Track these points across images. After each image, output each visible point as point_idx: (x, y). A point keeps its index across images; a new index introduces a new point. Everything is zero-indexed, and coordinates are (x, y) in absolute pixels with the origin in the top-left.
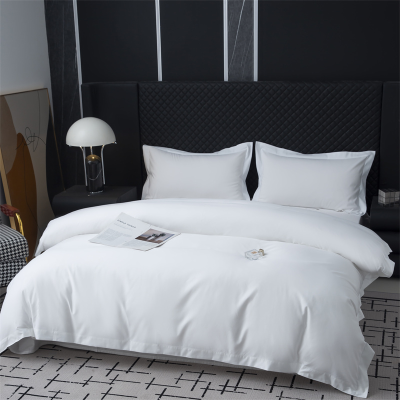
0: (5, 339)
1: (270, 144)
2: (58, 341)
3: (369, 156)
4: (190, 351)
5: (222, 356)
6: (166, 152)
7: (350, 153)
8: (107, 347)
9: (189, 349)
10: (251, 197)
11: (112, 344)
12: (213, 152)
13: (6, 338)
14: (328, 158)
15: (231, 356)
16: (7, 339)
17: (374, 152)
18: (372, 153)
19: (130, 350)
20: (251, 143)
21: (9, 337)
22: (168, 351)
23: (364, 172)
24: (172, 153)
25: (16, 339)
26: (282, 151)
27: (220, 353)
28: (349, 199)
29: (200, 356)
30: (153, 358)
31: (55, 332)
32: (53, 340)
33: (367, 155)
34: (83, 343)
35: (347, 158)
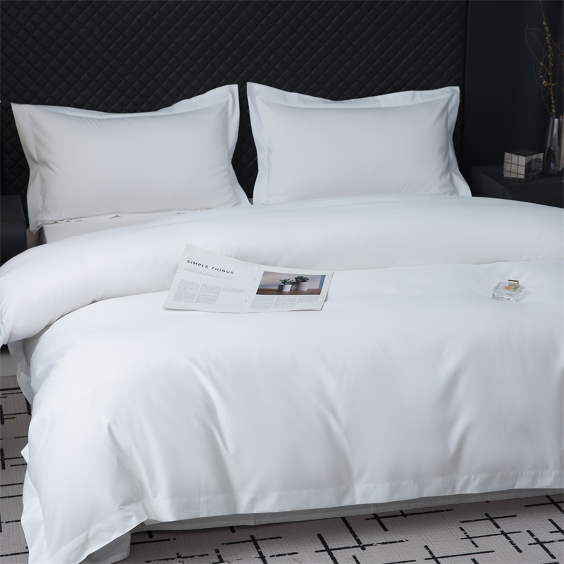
0: (80, 539)
1: (270, 85)
2: (211, 515)
3: (452, 96)
4: (475, 479)
5: (535, 478)
6: (68, 116)
7: (418, 93)
8: (313, 506)
9: (472, 477)
10: (250, 195)
11: (321, 500)
12: (156, 110)
13: (84, 534)
14: (383, 105)
15: (554, 473)
16: (87, 535)
17: (457, 89)
18: (455, 91)
19: (357, 503)
20: (235, 87)
21: (92, 531)
22: (433, 489)
23: (449, 125)
24: (80, 117)
25: (113, 531)
26: (294, 98)
27: (533, 472)
28: (441, 176)
29: (495, 486)
30: (372, 511)
31: (201, 499)
32: (201, 516)
33: (448, 95)
34: (259, 509)
35: (415, 103)
